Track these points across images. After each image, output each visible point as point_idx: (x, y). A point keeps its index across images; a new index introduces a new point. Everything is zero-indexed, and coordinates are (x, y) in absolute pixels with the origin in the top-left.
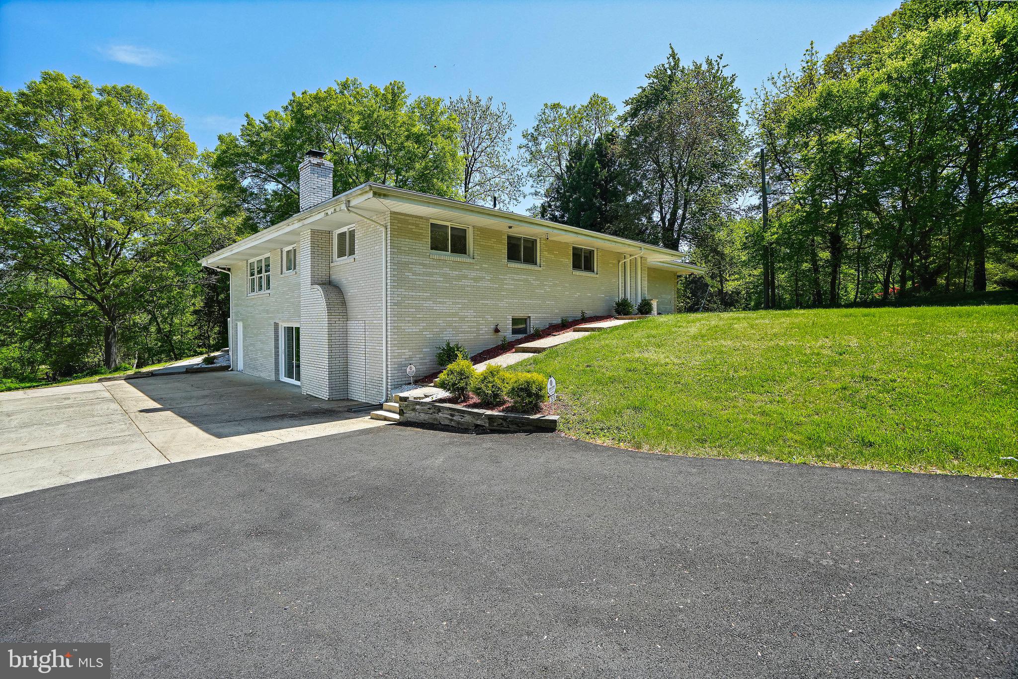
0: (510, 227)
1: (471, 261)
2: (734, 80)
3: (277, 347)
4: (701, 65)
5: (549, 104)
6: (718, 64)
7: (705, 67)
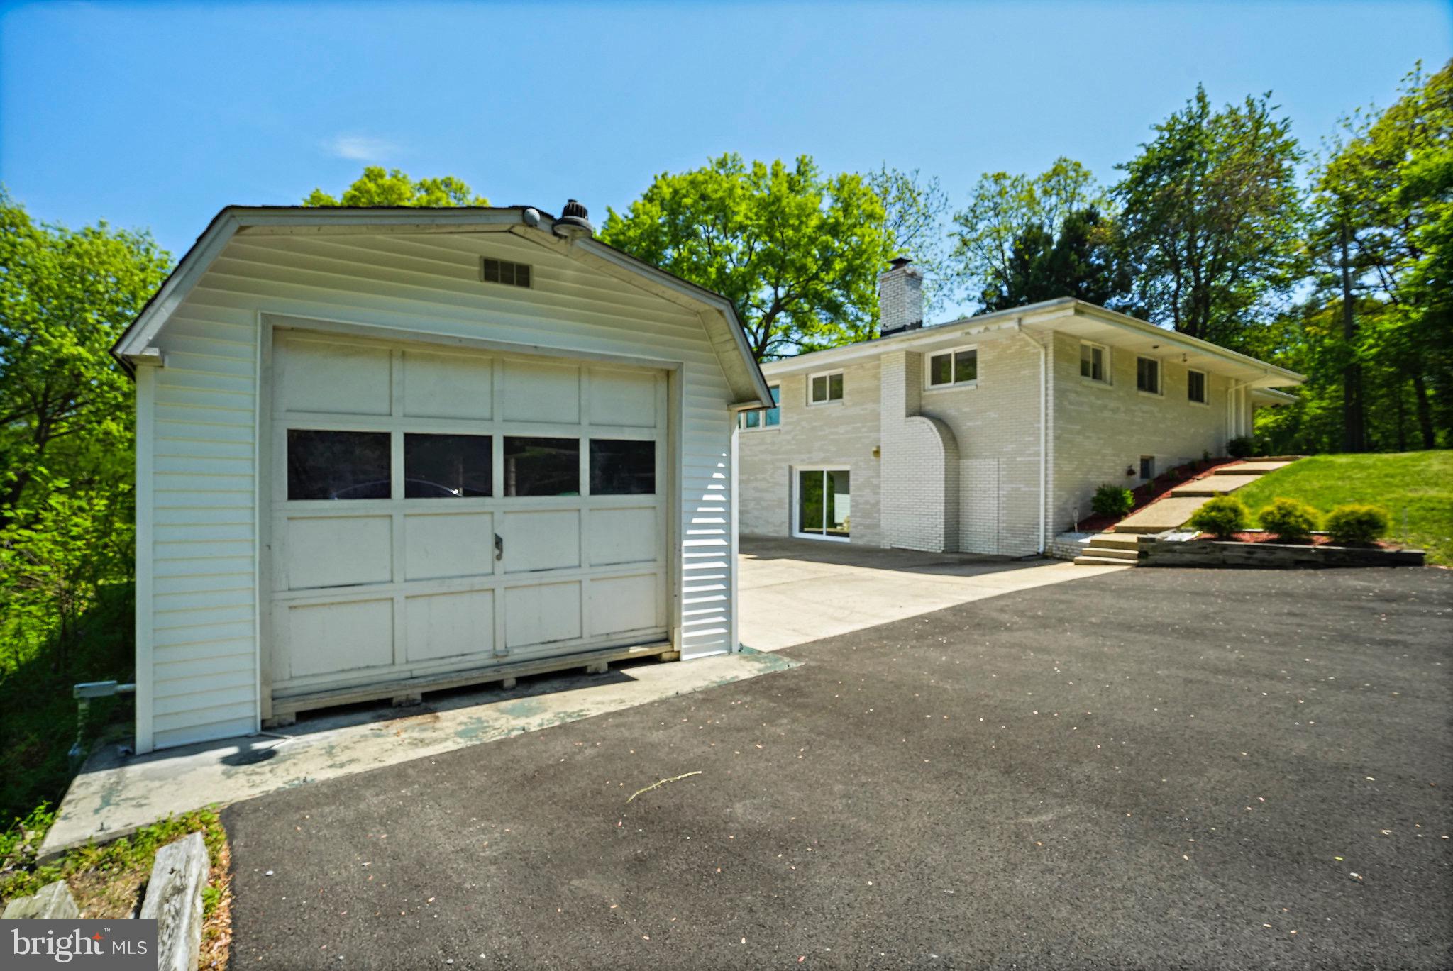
0: (1156, 347)
1: (1109, 388)
2: (1287, 126)
3: (791, 496)
4: (1238, 109)
5: (990, 174)
6: (1263, 105)
7: (1244, 111)
